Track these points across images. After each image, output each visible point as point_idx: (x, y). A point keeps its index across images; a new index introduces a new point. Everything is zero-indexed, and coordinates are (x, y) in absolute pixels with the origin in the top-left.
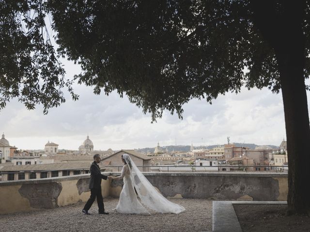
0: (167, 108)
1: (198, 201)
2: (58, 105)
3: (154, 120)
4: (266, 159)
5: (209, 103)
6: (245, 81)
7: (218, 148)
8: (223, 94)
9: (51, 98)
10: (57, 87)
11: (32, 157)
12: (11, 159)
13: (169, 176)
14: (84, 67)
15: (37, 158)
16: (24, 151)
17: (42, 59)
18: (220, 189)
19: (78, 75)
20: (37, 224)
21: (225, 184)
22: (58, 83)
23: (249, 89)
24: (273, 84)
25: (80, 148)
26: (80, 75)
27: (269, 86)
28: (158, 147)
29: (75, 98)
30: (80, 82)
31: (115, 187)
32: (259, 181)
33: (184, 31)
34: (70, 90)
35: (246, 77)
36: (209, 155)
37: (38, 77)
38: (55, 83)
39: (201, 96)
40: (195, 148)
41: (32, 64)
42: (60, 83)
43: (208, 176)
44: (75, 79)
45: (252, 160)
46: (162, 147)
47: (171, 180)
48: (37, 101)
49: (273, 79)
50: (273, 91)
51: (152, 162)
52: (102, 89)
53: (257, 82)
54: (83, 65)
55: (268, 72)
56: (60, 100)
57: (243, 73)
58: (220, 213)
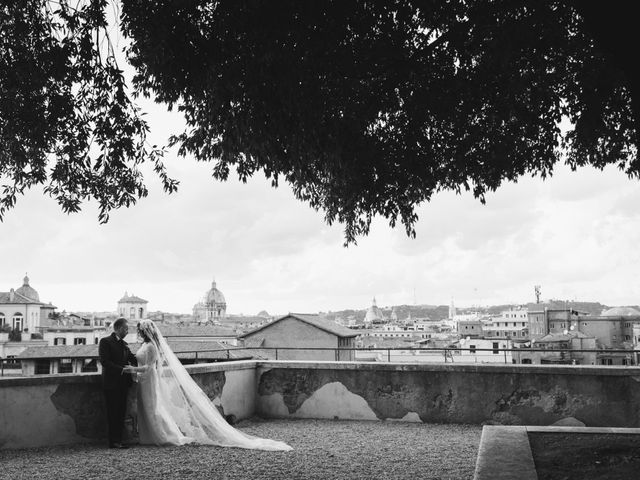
0: (381, 213)
1: (457, 428)
2: (131, 203)
3: (350, 238)
4: (628, 338)
5: (478, 200)
6: (564, 151)
7: (514, 313)
8: (512, 181)
9: (116, 188)
10: (129, 163)
11: (88, 328)
12: (42, 331)
13: (391, 372)
14: (191, 118)
15: (99, 329)
16: (72, 315)
17: (99, 99)
18: (509, 403)
19: (178, 136)
20: (90, 471)
21: (520, 391)
22: (131, 154)
23: (574, 169)
24: (629, 157)
25: (196, 309)
26: (183, 137)
27: (620, 161)
28: (375, 307)
29: (170, 186)
30: (182, 152)
31: (269, 394)
32: (601, 384)
33: (422, 35)
34: (158, 169)
35: (567, 141)
36: (492, 329)
37: (89, 141)
38: (125, 153)
39: (462, 186)
40: (459, 312)
41: (76, 111)
42: (137, 154)
43: (481, 373)
44: (171, 145)
45: (594, 341)
46: (382, 309)
47: (396, 380)
48: (84, 194)
49: (628, 146)
50: (629, 172)
51: (358, 342)
52: (233, 168)
53: (593, 151)
54: (188, 113)
55: (617, 129)
56: (137, 191)
57: (558, 130)
58: (495, 450)
